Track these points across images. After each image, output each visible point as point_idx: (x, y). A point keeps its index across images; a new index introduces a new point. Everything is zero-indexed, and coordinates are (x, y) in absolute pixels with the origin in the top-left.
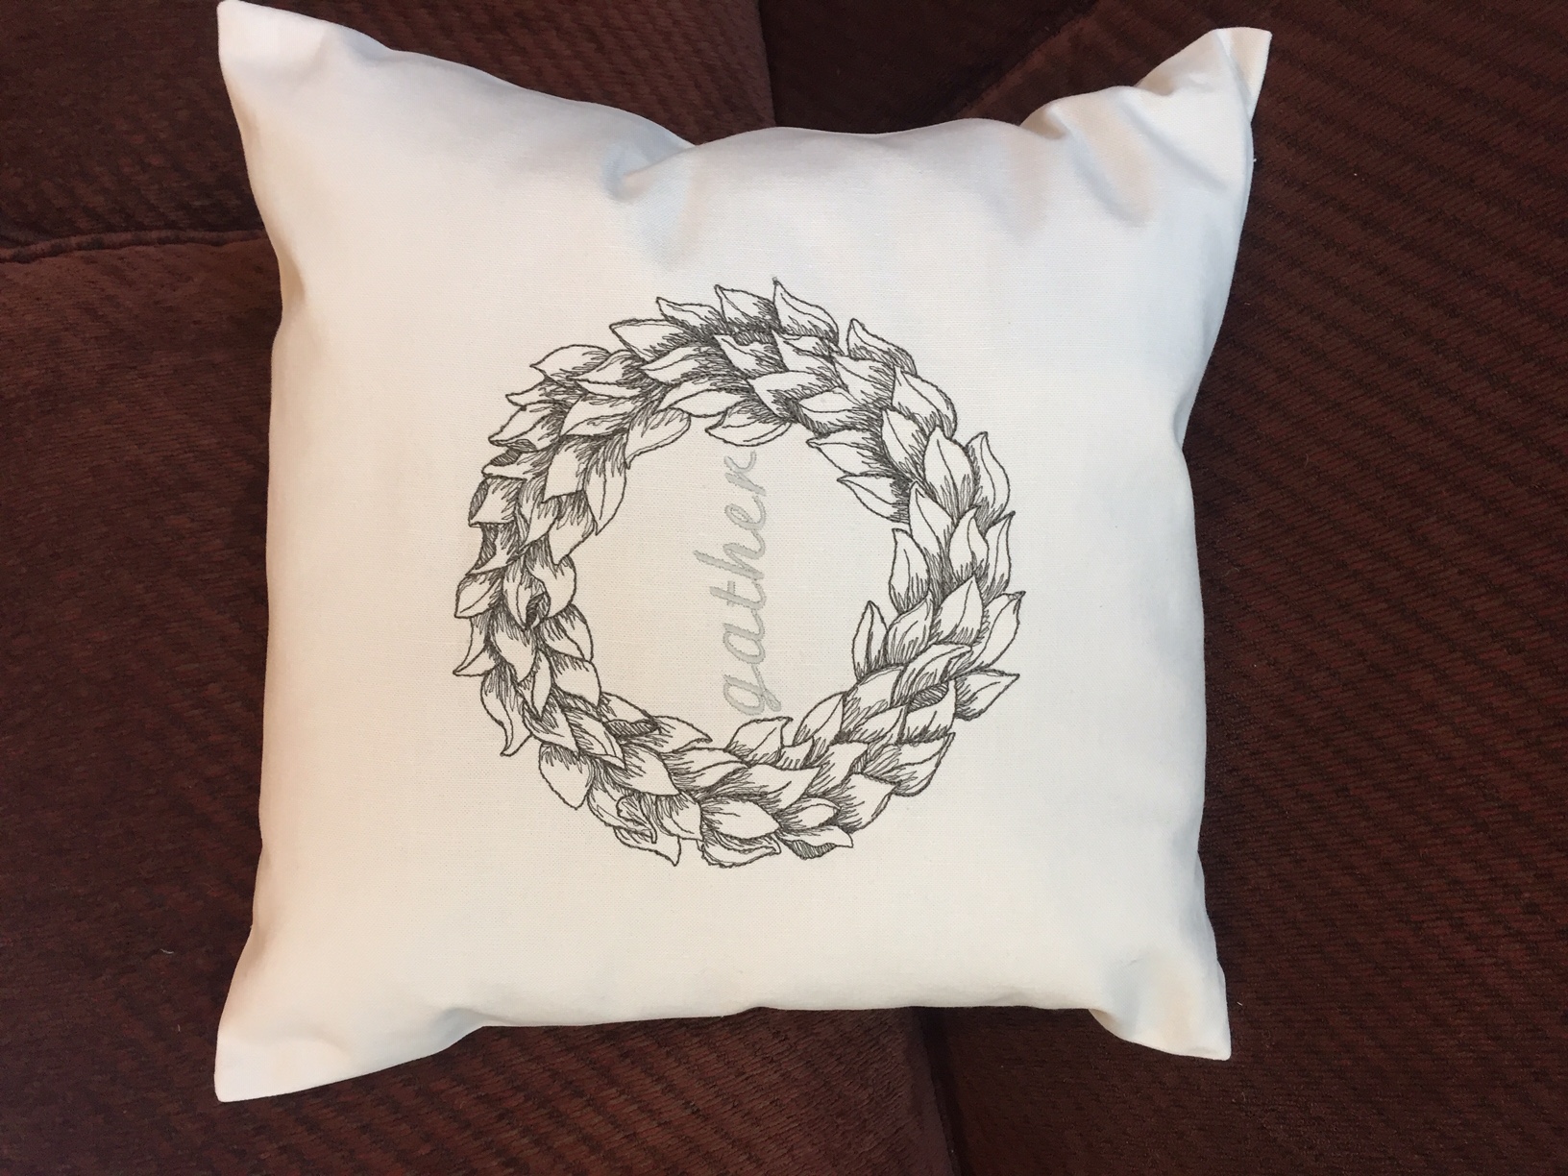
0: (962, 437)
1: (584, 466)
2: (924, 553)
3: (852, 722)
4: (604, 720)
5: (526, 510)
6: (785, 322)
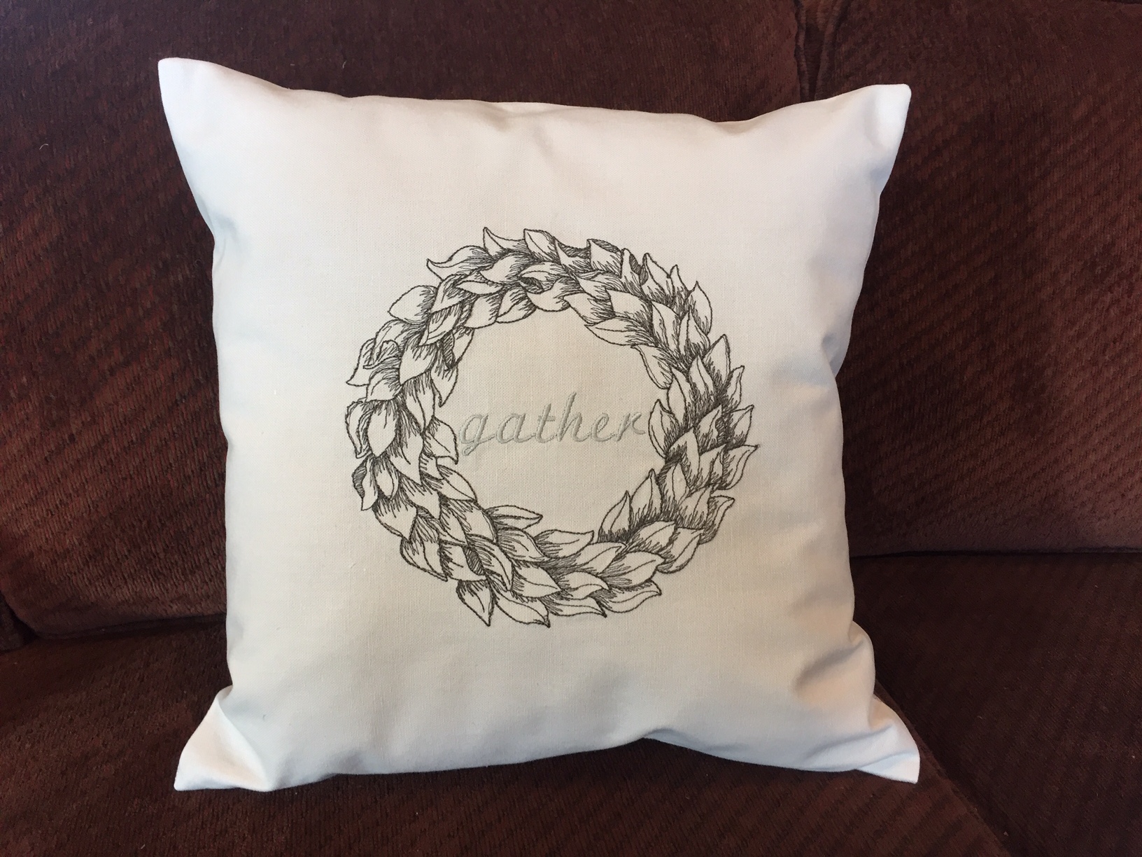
0: (658, 578)
1: (632, 317)
2: (577, 554)
3: (455, 507)
4: (454, 331)
5: (600, 278)
6: (732, 453)
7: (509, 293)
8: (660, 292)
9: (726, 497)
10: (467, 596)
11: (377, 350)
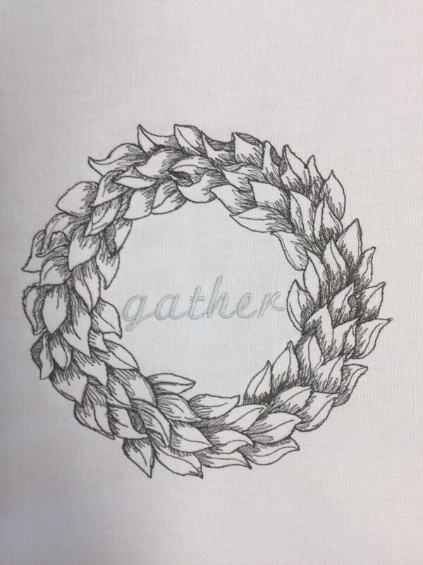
0: (296, 435)
1: (271, 206)
2: (225, 415)
3: (120, 375)
4: (115, 222)
5: (244, 170)
7: (162, 186)
8: (298, 182)
9: (360, 365)
10: (132, 453)
11: (47, 241)
